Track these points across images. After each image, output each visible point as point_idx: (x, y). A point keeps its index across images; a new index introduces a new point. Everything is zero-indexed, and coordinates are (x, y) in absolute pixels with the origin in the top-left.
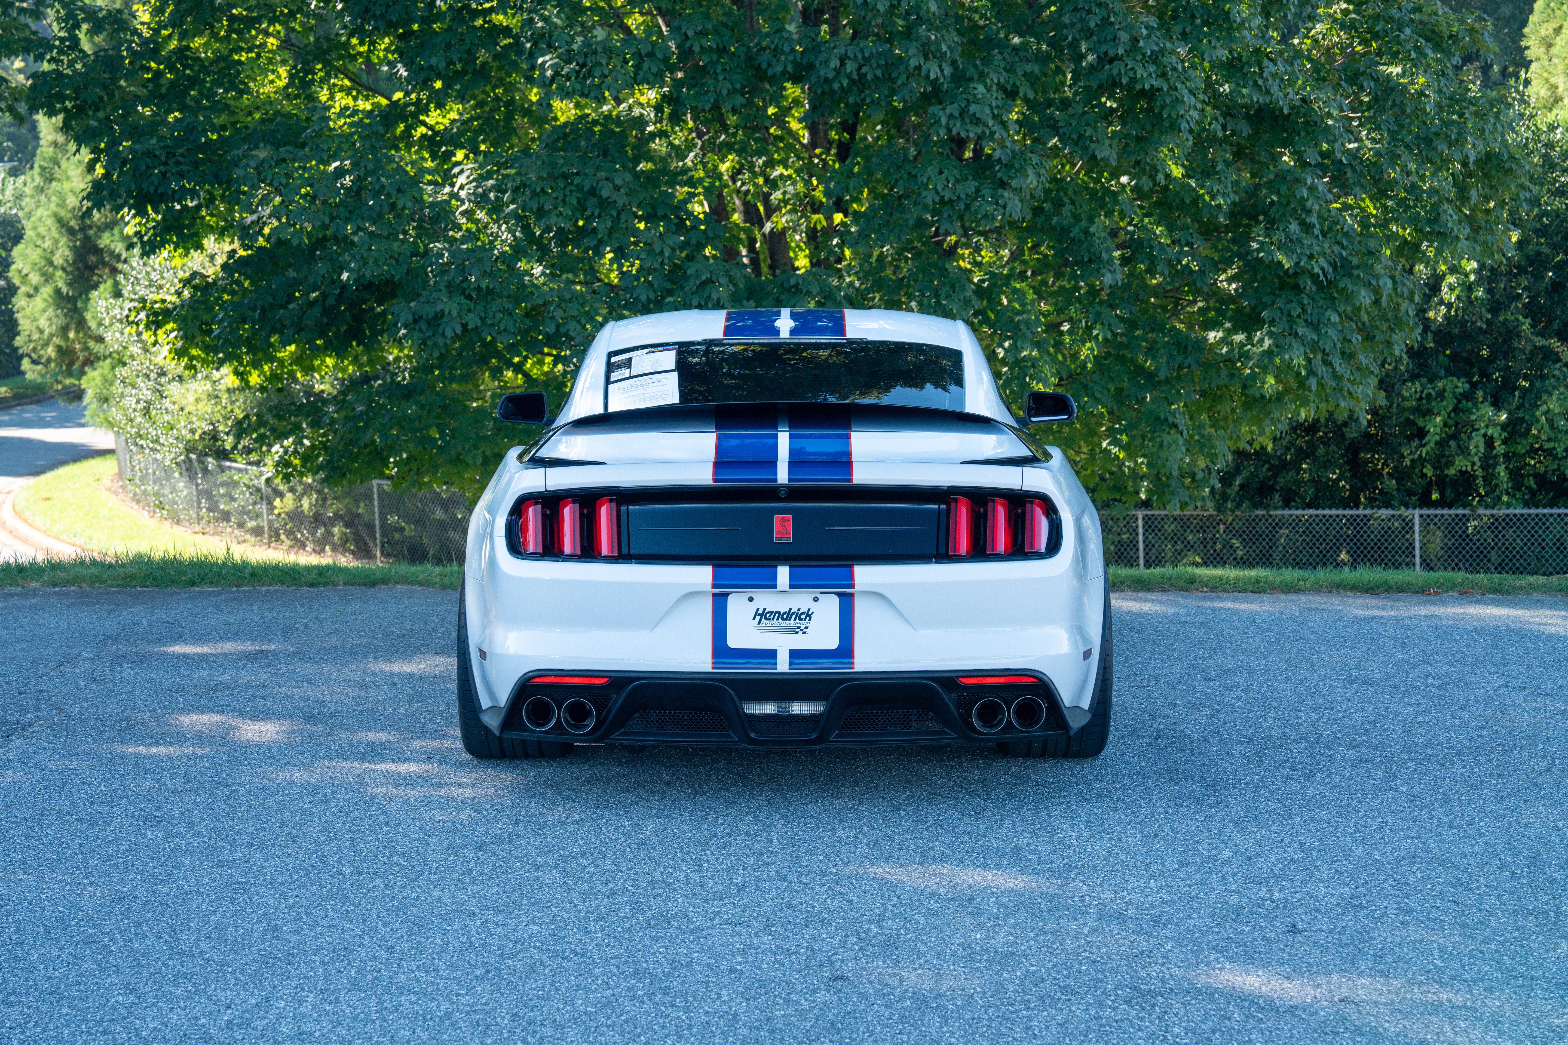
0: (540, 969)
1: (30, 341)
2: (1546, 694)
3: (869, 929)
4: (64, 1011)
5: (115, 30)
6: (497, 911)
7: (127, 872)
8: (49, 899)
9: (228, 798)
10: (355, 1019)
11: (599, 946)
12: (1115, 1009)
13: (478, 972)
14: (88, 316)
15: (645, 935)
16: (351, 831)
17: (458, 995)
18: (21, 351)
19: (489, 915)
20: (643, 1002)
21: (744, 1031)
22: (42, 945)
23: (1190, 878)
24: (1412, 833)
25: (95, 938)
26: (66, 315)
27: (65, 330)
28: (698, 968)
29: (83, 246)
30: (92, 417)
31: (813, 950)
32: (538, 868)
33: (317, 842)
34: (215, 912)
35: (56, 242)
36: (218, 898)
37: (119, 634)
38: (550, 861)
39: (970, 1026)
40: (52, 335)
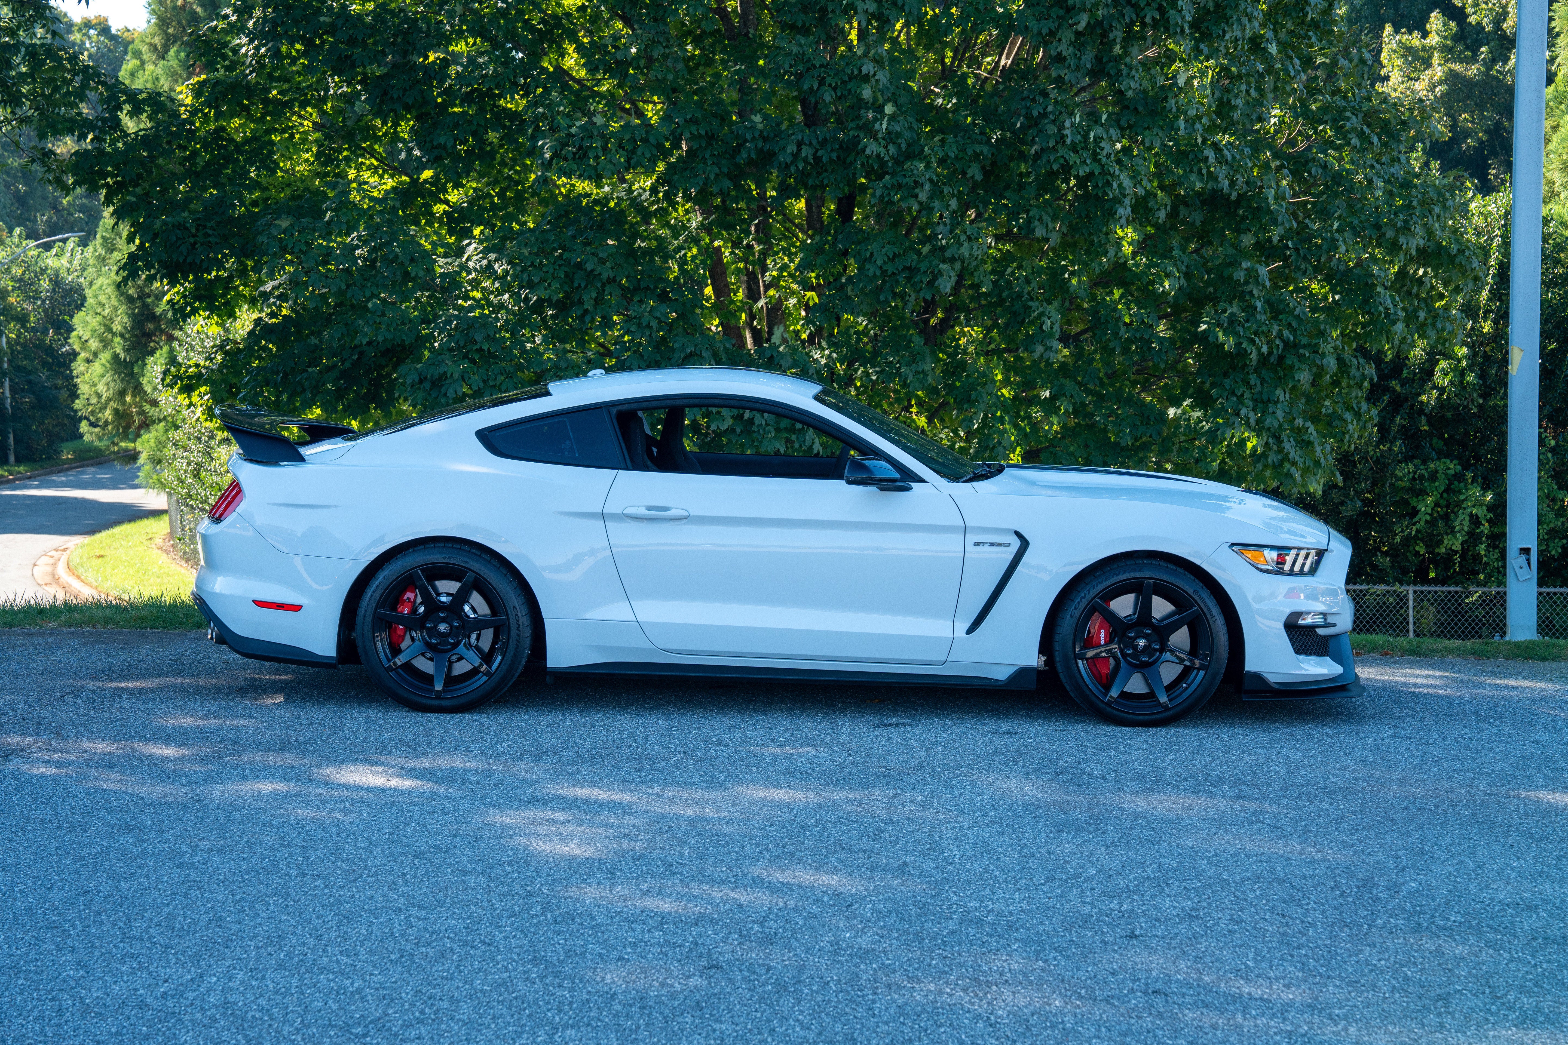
0: (449, 955)
1: (89, 405)
2: (1429, 744)
3: (752, 928)
4: (20, 982)
5: (153, 112)
6: (421, 907)
7: (95, 871)
8: (21, 892)
9: (198, 810)
10: (276, 992)
11: (506, 938)
12: (951, 995)
13: (393, 957)
14: (144, 381)
15: (549, 929)
16: (304, 840)
17: (371, 975)
18: (80, 414)
19: (414, 911)
20: (534, 983)
21: (619, 1007)
22: (9, 929)
23: (1051, 892)
24: (1263, 858)
25: (57, 924)
26: (122, 380)
27: (122, 394)
28: (589, 957)
29: (141, 314)
30: (146, 477)
31: (696, 944)
32: (465, 873)
33: (272, 849)
34: (168, 905)
35: (116, 309)
36: (173, 894)
37: (123, 670)
38: (479, 868)
39: (819, 1006)
40: (109, 400)
